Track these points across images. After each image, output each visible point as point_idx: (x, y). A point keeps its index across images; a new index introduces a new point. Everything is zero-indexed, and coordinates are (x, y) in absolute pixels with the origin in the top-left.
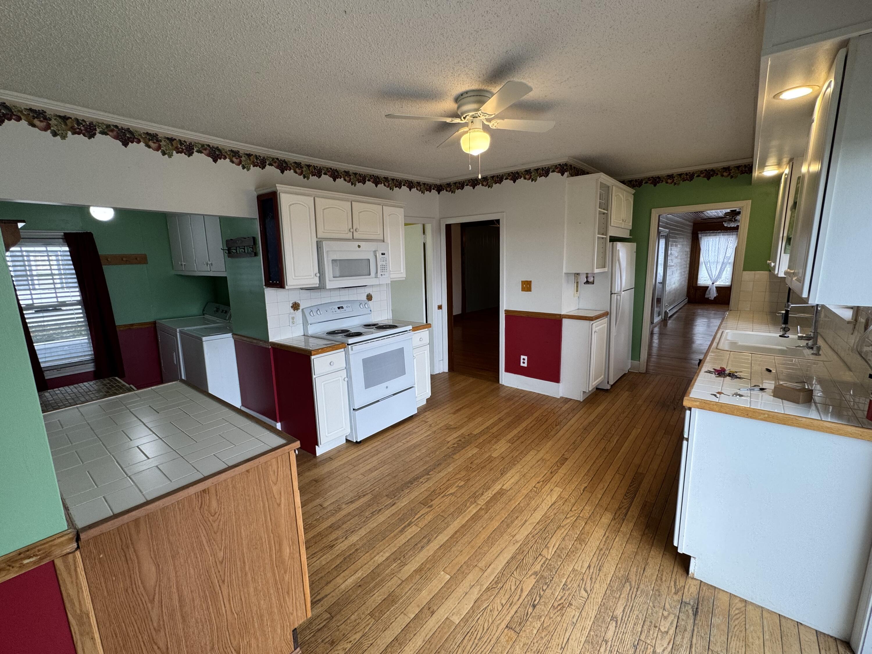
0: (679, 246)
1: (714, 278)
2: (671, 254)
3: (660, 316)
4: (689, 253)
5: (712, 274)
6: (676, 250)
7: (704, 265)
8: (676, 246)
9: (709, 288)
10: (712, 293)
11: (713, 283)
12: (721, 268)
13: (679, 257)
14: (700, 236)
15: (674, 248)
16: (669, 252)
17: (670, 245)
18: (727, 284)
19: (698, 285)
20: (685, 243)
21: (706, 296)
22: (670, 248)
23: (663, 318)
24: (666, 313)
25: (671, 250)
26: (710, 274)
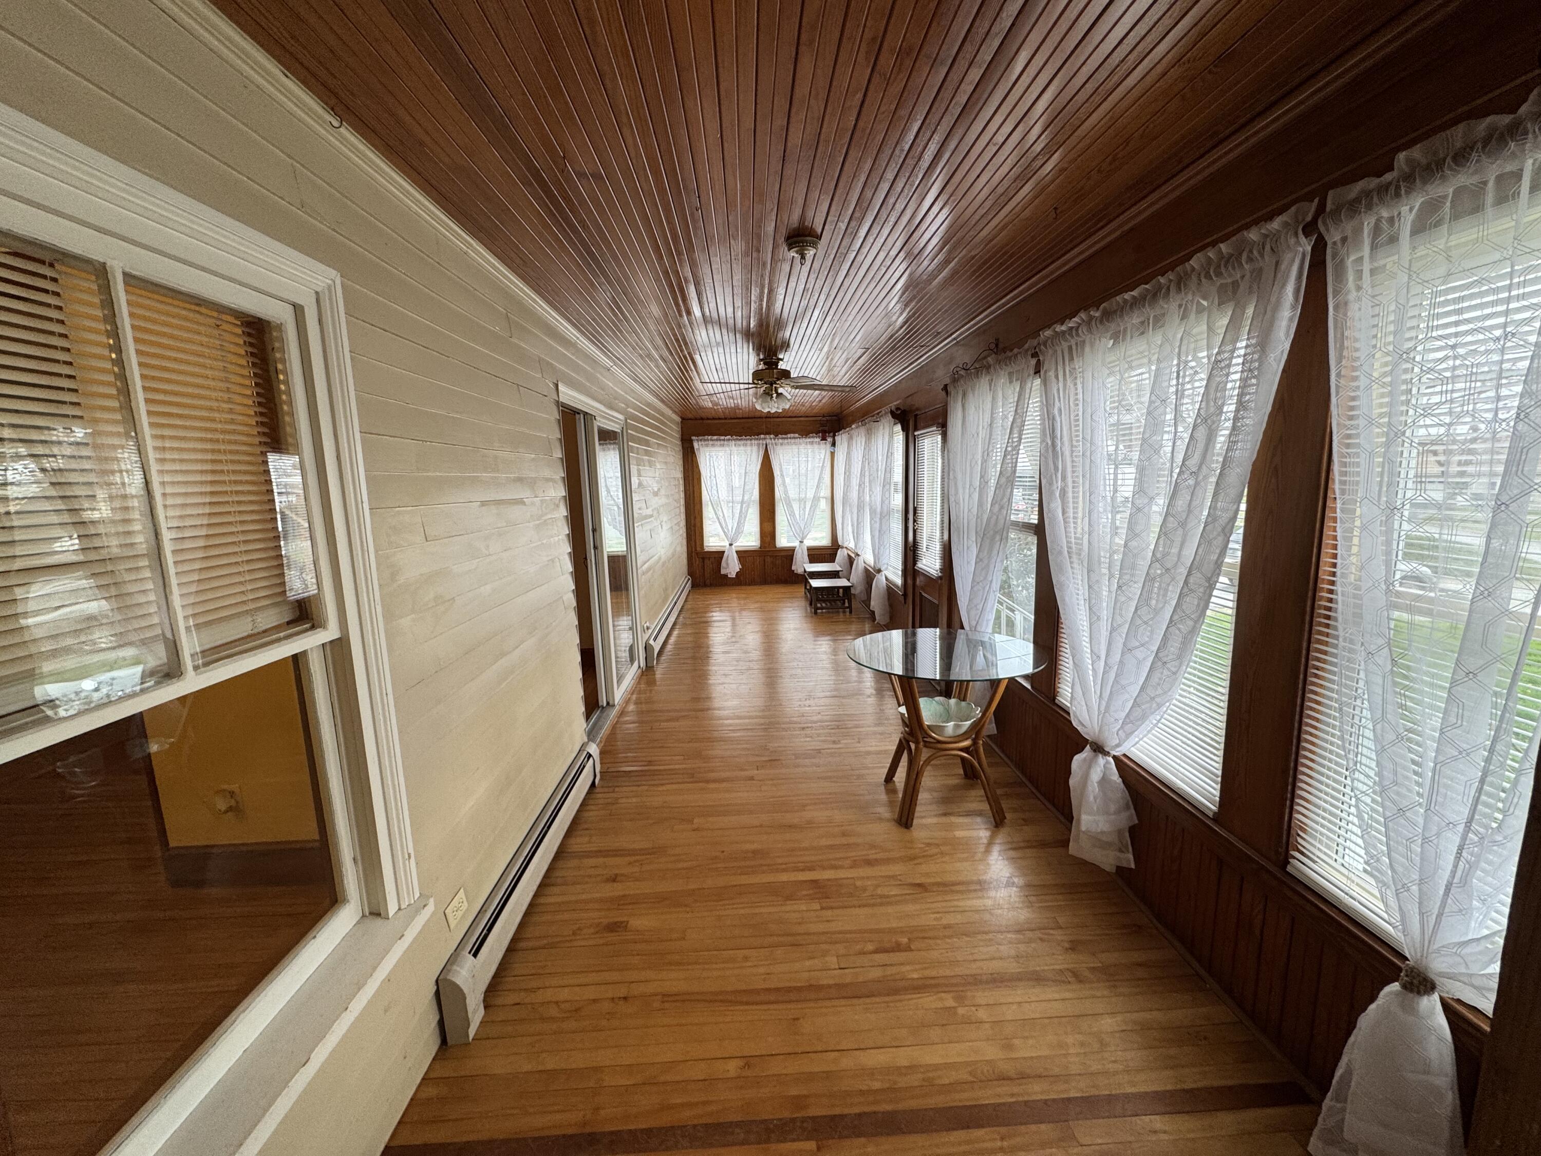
0: (658, 466)
1: (731, 534)
2: (640, 484)
3: (636, 664)
4: (682, 482)
5: (727, 525)
6: (651, 474)
7: (710, 508)
8: (651, 464)
9: (726, 554)
10: (731, 565)
11: (731, 545)
12: (741, 511)
13: (663, 492)
14: (696, 445)
15: (647, 472)
16: (635, 481)
17: (633, 461)
18: (754, 544)
19: (706, 549)
20: (671, 459)
21: (723, 572)
22: (634, 469)
23: (643, 664)
24: (648, 648)
25: (639, 475)
26: (724, 525)
